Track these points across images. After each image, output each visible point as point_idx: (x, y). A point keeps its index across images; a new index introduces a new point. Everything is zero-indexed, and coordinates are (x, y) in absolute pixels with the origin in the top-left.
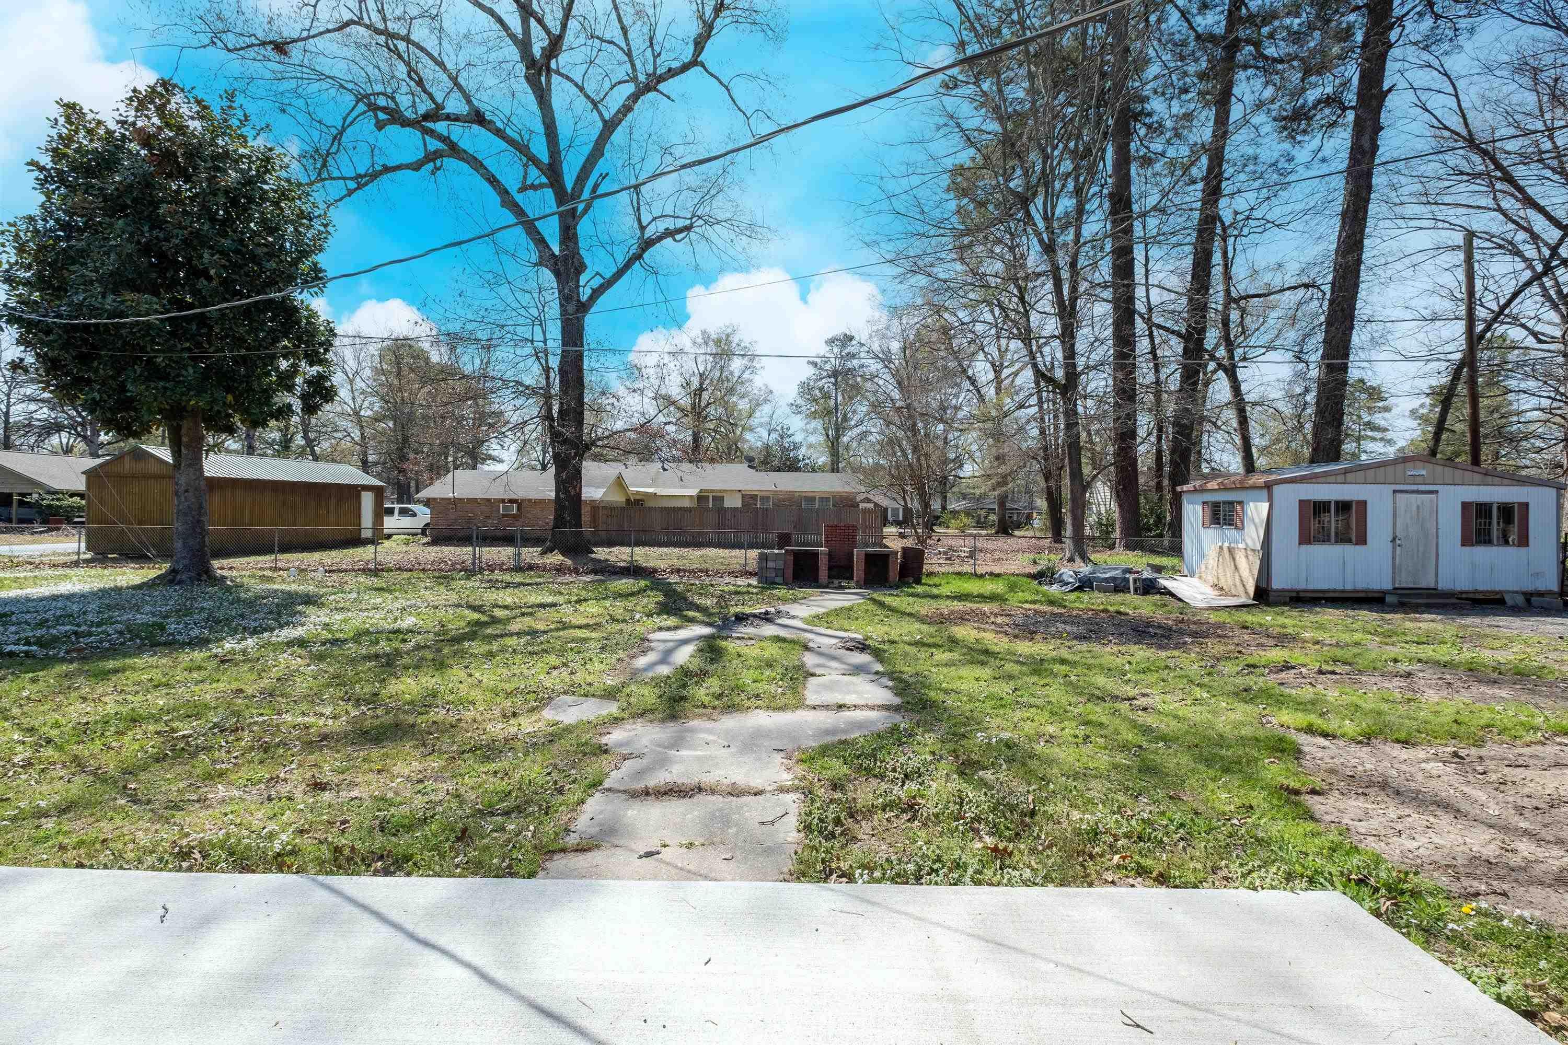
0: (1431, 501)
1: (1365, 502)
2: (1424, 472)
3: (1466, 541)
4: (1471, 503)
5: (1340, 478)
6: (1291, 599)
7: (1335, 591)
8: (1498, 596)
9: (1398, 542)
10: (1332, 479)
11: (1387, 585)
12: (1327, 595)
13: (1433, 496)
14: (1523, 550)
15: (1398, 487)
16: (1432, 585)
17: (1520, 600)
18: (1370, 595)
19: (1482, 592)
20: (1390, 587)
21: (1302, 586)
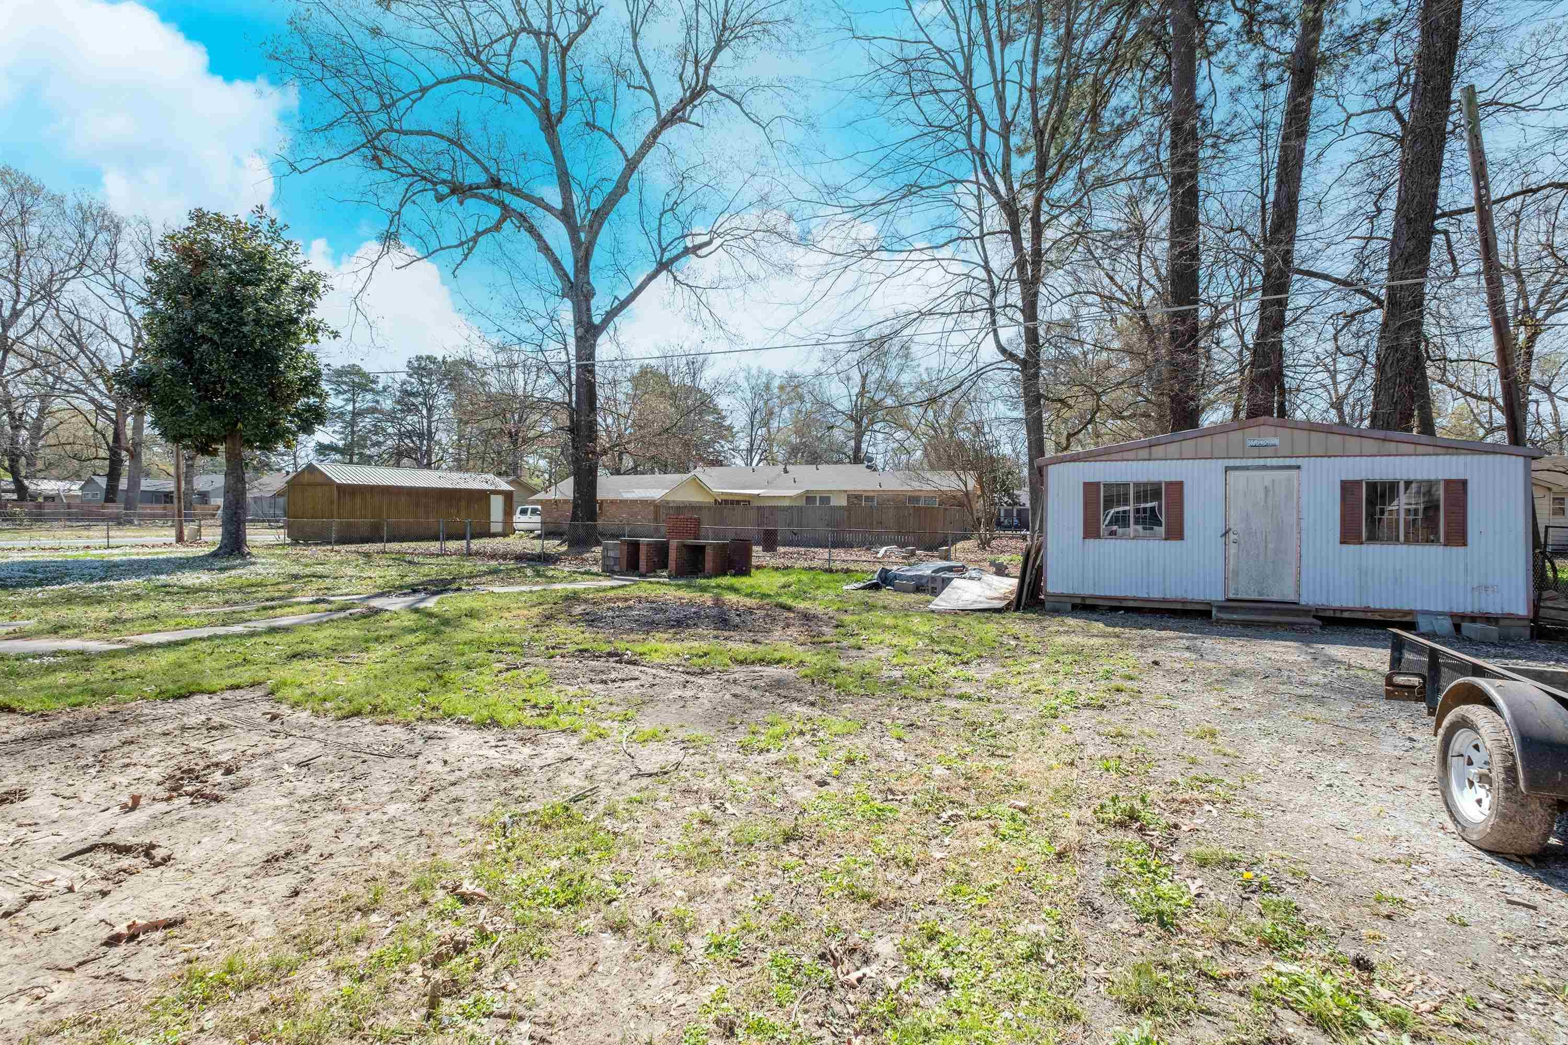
0: (1289, 480)
1: (1180, 484)
2: (1276, 441)
3: (1349, 535)
4: (1358, 483)
5: (1144, 453)
6: (1075, 607)
7: (1135, 599)
8: (1408, 619)
9: (1232, 537)
10: (1131, 455)
11: (1217, 595)
12: (1124, 604)
13: (1294, 473)
14: (1456, 552)
15: (1232, 463)
16: (1292, 597)
17: (1446, 625)
18: (1189, 607)
19: (1375, 611)
20: (1221, 598)
21: (1087, 591)
